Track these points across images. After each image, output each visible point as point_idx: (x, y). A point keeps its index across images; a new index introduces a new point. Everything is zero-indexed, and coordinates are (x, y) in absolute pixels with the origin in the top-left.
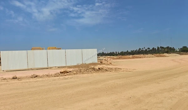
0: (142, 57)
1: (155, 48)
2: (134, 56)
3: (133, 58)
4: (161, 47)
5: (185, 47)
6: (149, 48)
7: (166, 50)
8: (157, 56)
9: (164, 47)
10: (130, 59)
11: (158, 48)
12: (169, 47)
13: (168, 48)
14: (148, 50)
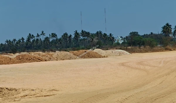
1: (69, 35)
2: (23, 56)
3: (21, 60)
5: (134, 34)
6: (54, 35)
7: (95, 40)
10: (14, 63)
11: (77, 34)
12: (100, 32)
13: (99, 34)
14: (51, 40)
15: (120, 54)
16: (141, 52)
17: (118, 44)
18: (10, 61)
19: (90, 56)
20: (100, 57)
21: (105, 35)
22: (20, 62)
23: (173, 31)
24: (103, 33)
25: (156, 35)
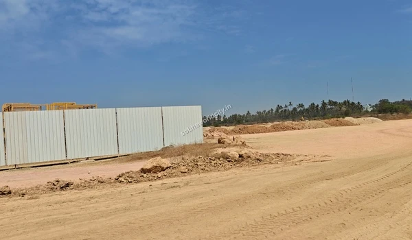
0: (297, 127)
1: (316, 105)
2: (276, 125)
3: (275, 129)
4: (331, 103)
5: (384, 102)
6: (301, 106)
7: (344, 109)
8: (332, 125)
9: (338, 102)
10: (269, 131)
11: (324, 104)
12: (348, 101)
13: (346, 103)
14: (298, 110)
15: (373, 122)
16: (394, 119)
17: (367, 112)
18: (266, 130)
19: (342, 124)
20: (352, 125)
21: (353, 103)
22: (275, 131)
24: (351, 102)
25: (408, 102)
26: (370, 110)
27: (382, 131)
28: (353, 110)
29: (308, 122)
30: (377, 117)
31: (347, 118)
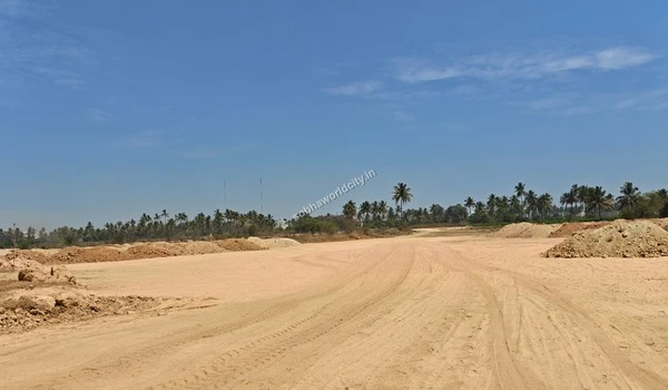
0: (172, 251)
1: (206, 216)
2: (138, 248)
3: (135, 254)
4: (229, 214)
6: (183, 216)
7: (247, 224)
8: (228, 248)
9: (240, 213)
10: (124, 259)
11: (218, 215)
12: (254, 212)
13: (252, 215)
14: (177, 223)
15: (287, 245)
16: (316, 241)
17: (281, 229)
18: (119, 257)
19: (243, 248)
20: (258, 248)
21: (261, 216)
22: (135, 258)
23: (358, 211)
24: (258, 213)
25: (335, 218)
26: (284, 228)
27: (296, 259)
28: (261, 226)
29: (191, 244)
30: (293, 238)
31: (251, 239)
